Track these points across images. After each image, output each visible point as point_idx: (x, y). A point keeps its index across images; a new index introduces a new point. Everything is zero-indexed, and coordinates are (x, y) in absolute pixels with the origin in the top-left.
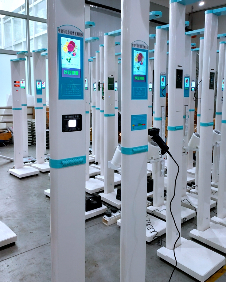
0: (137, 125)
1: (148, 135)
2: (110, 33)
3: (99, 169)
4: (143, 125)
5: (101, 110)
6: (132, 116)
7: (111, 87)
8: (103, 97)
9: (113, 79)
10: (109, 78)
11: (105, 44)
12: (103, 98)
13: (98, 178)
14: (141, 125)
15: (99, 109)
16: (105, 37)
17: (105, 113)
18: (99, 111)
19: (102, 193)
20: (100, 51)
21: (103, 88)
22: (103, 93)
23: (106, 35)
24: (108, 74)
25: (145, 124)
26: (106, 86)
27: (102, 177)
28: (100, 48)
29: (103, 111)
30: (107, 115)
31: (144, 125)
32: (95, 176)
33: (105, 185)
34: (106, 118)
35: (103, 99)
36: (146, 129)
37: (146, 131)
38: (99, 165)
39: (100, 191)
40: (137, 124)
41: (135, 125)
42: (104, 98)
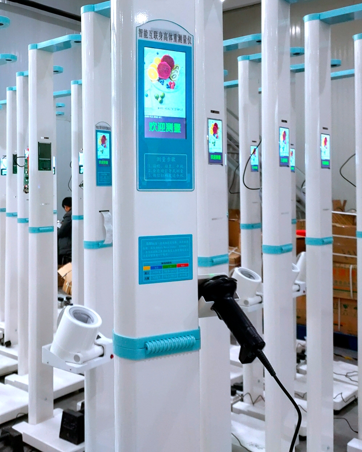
0: (160, 267)
1: (199, 298)
2: (43, 44)
3: (15, 358)
4: (179, 266)
5: (19, 216)
6: (140, 238)
7: (44, 164)
8: (25, 188)
9: (49, 145)
10: (40, 145)
11: (31, 72)
12: (26, 190)
13: (11, 383)
14: (173, 266)
15: (14, 215)
16: (31, 53)
17: (30, 225)
18: (15, 219)
19: (23, 423)
20: (18, 86)
21: (26, 168)
22: (27, 178)
23: (32, 48)
24: (39, 135)
25: (187, 265)
26: (33, 163)
27: (23, 378)
28: (19, 80)
29: (25, 221)
30: (37, 230)
31: (183, 268)
32: (6, 378)
33: (31, 400)
34: (32, 238)
35: (26, 193)
36: (191, 278)
37: (192, 287)
38: (13, 348)
39: (19, 416)
40: (159, 263)
41: (152, 268)
42: (30, 190)
